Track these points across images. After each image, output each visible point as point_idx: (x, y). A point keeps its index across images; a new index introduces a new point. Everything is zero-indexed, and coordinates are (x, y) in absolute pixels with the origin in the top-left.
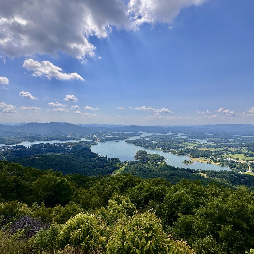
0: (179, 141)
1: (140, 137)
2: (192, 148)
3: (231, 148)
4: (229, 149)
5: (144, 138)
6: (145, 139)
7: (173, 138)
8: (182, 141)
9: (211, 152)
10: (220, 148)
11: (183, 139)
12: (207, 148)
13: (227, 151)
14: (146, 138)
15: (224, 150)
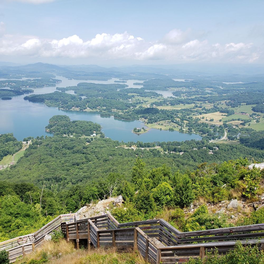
0: (130, 94)
1: (57, 88)
2: (148, 106)
3: (206, 103)
4: (204, 105)
5: (64, 90)
6: (66, 92)
7: (118, 90)
8: (134, 94)
9: (178, 111)
10: (191, 103)
11: (135, 91)
12: (172, 104)
13: (200, 109)
14: (67, 89)
15: (197, 106)
